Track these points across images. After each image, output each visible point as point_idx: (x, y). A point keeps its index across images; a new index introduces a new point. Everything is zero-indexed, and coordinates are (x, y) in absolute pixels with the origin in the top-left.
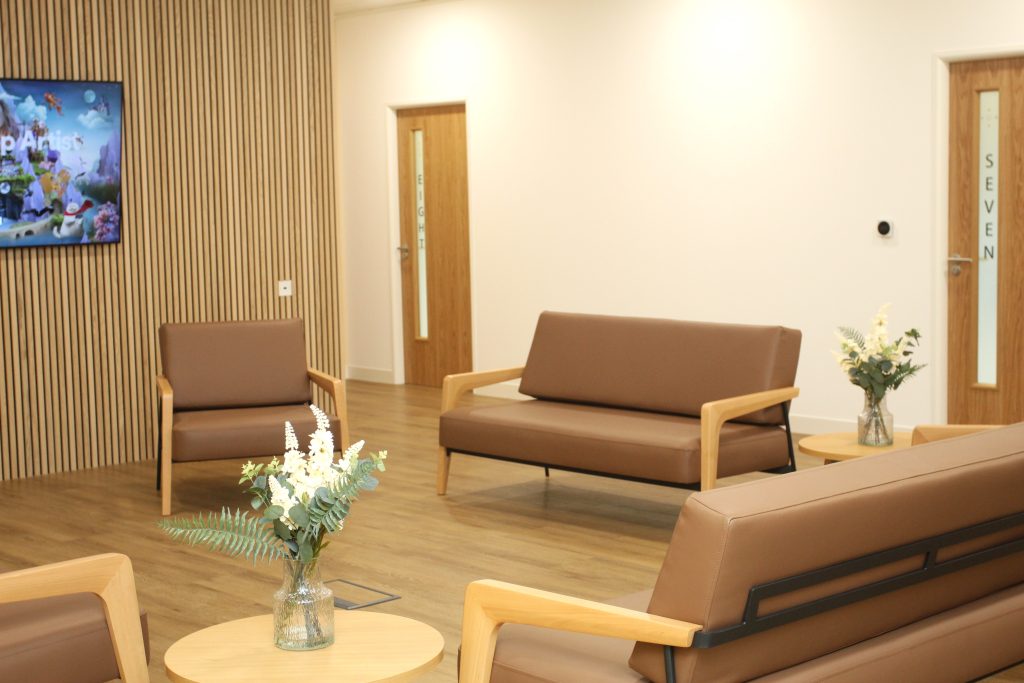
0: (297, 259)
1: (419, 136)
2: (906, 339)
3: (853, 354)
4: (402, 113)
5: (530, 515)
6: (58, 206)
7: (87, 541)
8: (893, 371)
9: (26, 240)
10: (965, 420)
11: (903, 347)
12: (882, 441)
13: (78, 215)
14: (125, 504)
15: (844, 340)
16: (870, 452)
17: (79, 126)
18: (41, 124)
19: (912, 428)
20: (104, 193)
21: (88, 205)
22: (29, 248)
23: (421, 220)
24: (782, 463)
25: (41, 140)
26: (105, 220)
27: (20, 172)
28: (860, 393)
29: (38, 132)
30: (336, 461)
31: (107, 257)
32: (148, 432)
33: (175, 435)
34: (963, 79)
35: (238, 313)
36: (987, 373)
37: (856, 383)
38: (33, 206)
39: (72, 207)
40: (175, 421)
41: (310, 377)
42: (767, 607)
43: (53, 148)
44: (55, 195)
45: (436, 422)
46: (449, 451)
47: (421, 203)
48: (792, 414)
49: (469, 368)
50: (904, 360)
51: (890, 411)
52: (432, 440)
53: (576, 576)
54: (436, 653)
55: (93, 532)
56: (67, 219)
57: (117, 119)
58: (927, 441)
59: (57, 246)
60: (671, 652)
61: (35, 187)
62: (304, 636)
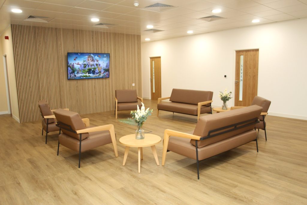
0: (135, 80)
1: (154, 62)
2: (230, 93)
3: (221, 96)
4: (151, 58)
5: (171, 119)
6: (100, 72)
7: (105, 123)
8: (228, 98)
9: (95, 77)
10: (237, 106)
11: (229, 94)
12: (226, 109)
13: (103, 73)
14: (110, 117)
15: (220, 93)
16: (224, 110)
17: (103, 60)
18: (98, 60)
19: (230, 107)
20: (107, 70)
21: (104, 72)
22: (96, 78)
23: (154, 75)
24: (210, 112)
25: (98, 62)
26: (107, 74)
27: (95, 67)
28: (222, 102)
29: (97, 61)
30: (145, 111)
31: (107, 80)
32: (113, 106)
33: (118, 107)
34: (238, 53)
35: (126, 88)
36: (241, 99)
37: (222, 100)
38: (97, 72)
39: (102, 72)
40: (118, 104)
41: (138, 98)
42: (211, 134)
43: (100, 63)
44: (100, 71)
45: (157, 105)
46: (159, 110)
47: (154, 72)
48: (212, 105)
49: (161, 97)
50: (229, 96)
51: (227, 104)
52: (156, 108)
53: (179, 129)
54: (160, 140)
55: (106, 121)
56: (102, 74)
57: (109, 59)
58: (233, 109)
59: (100, 78)
60: (197, 141)
61: (97, 69)
62: (140, 137)
